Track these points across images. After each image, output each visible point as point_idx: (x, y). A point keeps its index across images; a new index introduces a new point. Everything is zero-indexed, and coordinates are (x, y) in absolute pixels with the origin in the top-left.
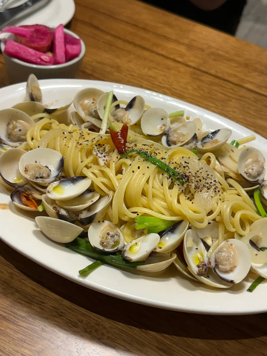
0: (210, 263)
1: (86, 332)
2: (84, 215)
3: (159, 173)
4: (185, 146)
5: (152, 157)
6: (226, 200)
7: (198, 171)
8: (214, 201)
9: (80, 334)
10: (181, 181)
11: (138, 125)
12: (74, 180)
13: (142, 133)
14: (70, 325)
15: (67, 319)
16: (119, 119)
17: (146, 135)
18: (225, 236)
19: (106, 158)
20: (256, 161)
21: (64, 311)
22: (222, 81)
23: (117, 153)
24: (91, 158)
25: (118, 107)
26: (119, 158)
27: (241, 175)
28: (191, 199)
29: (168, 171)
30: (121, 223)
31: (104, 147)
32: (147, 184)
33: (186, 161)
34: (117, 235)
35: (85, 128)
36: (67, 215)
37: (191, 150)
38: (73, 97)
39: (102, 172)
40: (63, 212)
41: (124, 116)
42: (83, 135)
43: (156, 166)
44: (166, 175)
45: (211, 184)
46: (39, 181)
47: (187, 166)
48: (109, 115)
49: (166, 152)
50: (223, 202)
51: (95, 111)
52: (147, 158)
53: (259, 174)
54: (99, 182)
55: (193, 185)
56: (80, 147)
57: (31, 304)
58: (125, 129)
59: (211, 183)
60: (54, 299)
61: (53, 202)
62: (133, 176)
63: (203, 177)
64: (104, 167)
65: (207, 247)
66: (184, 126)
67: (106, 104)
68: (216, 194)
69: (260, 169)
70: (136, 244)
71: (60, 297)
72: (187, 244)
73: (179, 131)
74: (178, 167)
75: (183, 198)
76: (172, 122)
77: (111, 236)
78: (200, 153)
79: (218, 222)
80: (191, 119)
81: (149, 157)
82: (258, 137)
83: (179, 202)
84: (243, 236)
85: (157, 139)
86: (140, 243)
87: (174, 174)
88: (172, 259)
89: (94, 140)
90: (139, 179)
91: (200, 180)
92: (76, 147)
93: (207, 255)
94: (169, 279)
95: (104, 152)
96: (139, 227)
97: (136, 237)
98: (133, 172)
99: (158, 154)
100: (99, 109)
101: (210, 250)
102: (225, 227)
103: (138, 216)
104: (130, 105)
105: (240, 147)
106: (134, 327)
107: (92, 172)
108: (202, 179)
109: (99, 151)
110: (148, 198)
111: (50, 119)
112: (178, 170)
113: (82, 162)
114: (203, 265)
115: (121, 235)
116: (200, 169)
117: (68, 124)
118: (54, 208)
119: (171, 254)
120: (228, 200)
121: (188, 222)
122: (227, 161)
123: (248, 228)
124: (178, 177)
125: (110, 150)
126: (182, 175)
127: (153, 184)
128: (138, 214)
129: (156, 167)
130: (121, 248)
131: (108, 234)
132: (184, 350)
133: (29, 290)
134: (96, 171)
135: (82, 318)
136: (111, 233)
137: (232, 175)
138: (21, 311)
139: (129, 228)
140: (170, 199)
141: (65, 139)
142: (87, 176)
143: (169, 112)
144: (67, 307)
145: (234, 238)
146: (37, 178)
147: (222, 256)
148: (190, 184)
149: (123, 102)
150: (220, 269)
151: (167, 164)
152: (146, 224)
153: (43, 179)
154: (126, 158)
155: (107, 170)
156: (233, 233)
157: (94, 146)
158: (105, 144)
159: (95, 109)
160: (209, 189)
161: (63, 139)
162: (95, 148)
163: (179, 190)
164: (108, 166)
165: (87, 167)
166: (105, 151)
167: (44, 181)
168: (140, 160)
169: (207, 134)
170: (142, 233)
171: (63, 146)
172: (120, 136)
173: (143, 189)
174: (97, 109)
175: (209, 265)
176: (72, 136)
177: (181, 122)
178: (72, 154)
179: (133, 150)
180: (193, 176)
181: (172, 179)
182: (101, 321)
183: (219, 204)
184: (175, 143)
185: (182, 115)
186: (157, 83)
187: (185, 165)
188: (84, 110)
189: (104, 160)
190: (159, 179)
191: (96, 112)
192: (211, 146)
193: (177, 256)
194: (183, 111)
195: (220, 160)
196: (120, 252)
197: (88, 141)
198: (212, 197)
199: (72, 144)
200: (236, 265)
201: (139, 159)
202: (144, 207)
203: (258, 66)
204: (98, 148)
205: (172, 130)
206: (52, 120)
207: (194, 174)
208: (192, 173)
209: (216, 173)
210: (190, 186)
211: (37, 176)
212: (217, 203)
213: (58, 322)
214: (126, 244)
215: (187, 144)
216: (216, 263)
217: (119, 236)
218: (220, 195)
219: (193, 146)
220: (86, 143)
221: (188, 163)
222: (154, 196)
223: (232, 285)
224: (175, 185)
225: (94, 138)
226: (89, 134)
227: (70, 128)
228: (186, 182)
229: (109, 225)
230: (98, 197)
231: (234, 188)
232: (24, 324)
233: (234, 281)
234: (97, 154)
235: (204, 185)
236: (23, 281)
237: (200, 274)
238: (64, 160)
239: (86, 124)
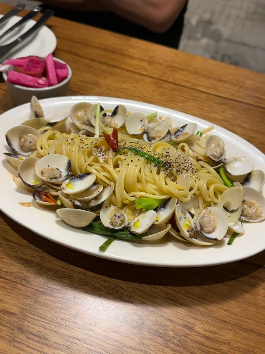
0: (196, 227)
1: (109, 294)
2: (93, 204)
3: (147, 163)
4: (163, 140)
5: (140, 151)
6: (201, 178)
7: (177, 158)
8: (192, 180)
9: (104, 296)
10: (165, 167)
11: (123, 128)
12: (81, 177)
13: (128, 134)
14: (95, 290)
15: (92, 286)
16: (108, 125)
17: (131, 135)
18: (204, 205)
19: (105, 156)
20: (218, 145)
21: (89, 280)
22: (180, 87)
23: (112, 151)
24: (92, 158)
25: (105, 115)
26: (114, 156)
27: (209, 157)
28: (174, 180)
29: (154, 160)
30: (124, 206)
31: (100, 147)
32: (140, 173)
33: (167, 152)
34: (122, 215)
35: (82, 134)
36: (81, 205)
37: (168, 142)
38: (68, 111)
39: (102, 167)
40: (77, 203)
41: (111, 122)
42: (82, 141)
43: (145, 158)
44: (153, 164)
45: (189, 167)
46: (54, 181)
47: (168, 155)
48: (99, 123)
49: (150, 146)
50: (199, 179)
51: (87, 120)
52: (137, 153)
53: (221, 155)
54: (102, 175)
55: (175, 170)
56: (82, 150)
57: (61, 278)
58: (115, 132)
59: (188, 166)
60: (79, 272)
61: (67, 196)
62: (128, 167)
63: (181, 162)
64: (104, 164)
65: (192, 216)
66: (159, 124)
67: (96, 113)
68: (193, 174)
69: (222, 151)
70: (138, 220)
71: (84, 270)
72: (178, 215)
73: (156, 129)
74: (161, 157)
75: (168, 180)
76: (149, 122)
77: (118, 217)
78: (176, 144)
79: (197, 195)
80: (163, 119)
81: (138, 151)
82: (215, 126)
83: (166, 184)
84: (217, 203)
85: (140, 137)
86: (141, 219)
87: (159, 163)
88: (167, 229)
89: (92, 143)
90: (134, 170)
91: (180, 165)
92: (79, 150)
93: (193, 221)
94: (167, 244)
95: (102, 152)
96: (138, 207)
97: (136, 215)
98: (128, 164)
99: (144, 149)
100: (91, 118)
101: (194, 217)
102: (203, 198)
103: (136, 198)
104: (115, 113)
105: (203, 136)
106: (144, 285)
107: (95, 169)
108: (181, 164)
109: (97, 152)
110: (142, 183)
111: (54, 131)
112: (162, 159)
113: (85, 162)
114: (191, 229)
115: (125, 215)
116: (178, 157)
117: (69, 133)
118: (70, 200)
119: (166, 225)
120: (203, 178)
121: (176, 198)
122: (196, 148)
123: (220, 197)
124: (163, 164)
125: (105, 150)
126: (165, 162)
127: (144, 172)
128: (136, 197)
129: (145, 159)
130: (127, 225)
131: (115, 216)
132: (186, 296)
133: (58, 268)
134: (98, 168)
135: (104, 284)
136: (118, 215)
137: (201, 158)
138: (55, 285)
139: (130, 209)
140: (159, 182)
141: (69, 145)
142: (91, 172)
143: (146, 115)
144: (91, 277)
145: (211, 206)
146: (52, 179)
147: (205, 221)
148: (172, 169)
149: (108, 111)
150: (205, 231)
151: (153, 155)
152: (144, 204)
153: (57, 179)
154: (121, 154)
155: (106, 166)
156: (210, 202)
157: (93, 148)
158: (101, 146)
159: (87, 119)
160: (187, 171)
161: (68, 145)
162: (94, 149)
163: (165, 175)
164: (107, 162)
165: (90, 165)
166: (102, 151)
167: (58, 181)
168: (131, 155)
169: (178, 129)
170: (141, 211)
171: (68, 151)
172: (113, 138)
173: (138, 178)
174: (89, 119)
175: (196, 229)
176: (74, 142)
177: (156, 122)
178: (76, 156)
179: (124, 148)
180: (174, 162)
181: (158, 167)
182: (119, 284)
183: (197, 181)
184: (154, 139)
185: (156, 116)
186: (130, 94)
187: (166, 154)
188: (78, 120)
189: (103, 158)
190: (148, 168)
191: (88, 121)
192: (183, 137)
193: (171, 226)
194: (156, 113)
195: (191, 148)
196: (127, 229)
197: (87, 144)
198: (191, 177)
199: (75, 148)
200: (216, 226)
201: (131, 154)
202: (140, 191)
203: (204, 72)
204: (96, 149)
205: (150, 128)
206: (56, 131)
207: (174, 161)
208: (172, 160)
209: (190, 158)
210: (172, 171)
211: (52, 177)
212: (195, 181)
213: (85, 289)
214: (130, 222)
215: (164, 138)
216: (201, 227)
217: (124, 216)
218: (196, 175)
219: (169, 140)
220: (87, 146)
221: (169, 153)
222: (147, 181)
223: (215, 241)
224: (161, 171)
225: (93, 142)
226: (87, 139)
227: (72, 136)
228: (169, 167)
229: (115, 209)
230: (102, 188)
231: (205, 168)
232: (59, 295)
233: (217, 239)
234: (97, 154)
235: (183, 168)
236: (52, 261)
237: (191, 237)
238: (71, 162)
239: (82, 132)
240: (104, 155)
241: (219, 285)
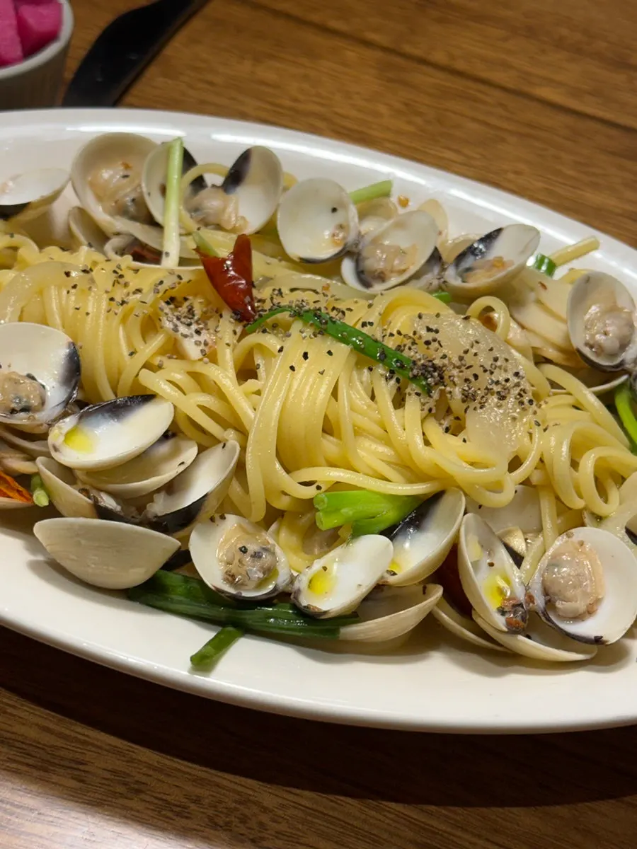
0: (530, 598)
1: (215, 825)
2: (160, 507)
3: (359, 365)
4: (414, 282)
5: (334, 322)
6: (551, 424)
7: (466, 352)
8: (520, 431)
9: (200, 833)
10: (424, 383)
11: (269, 232)
12: (117, 410)
13: (283, 256)
14: (170, 814)
15: (156, 798)
16: (211, 219)
17: (298, 260)
18: (559, 521)
19: (205, 336)
20: (612, 310)
21: (144, 779)
22: (470, 84)
23: (232, 320)
24: (157, 341)
25: (199, 183)
26: (239, 334)
27: (578, 351)
28: (456, 428)
29: (384, 357)
30: (273, 516)
31: (187, 304)
32: (333, 399)
33: (431, 327)
34: (266, 550)
35: (116, 253)
36: (119, 508)
37: (431, 292)
38: (67, 163)
39: (195, 376)
40: (108, 502)
41: (224, 210)
42: (121, 276)
43: (350, 346)
44: (381, 370)
45: (508, 384)
46: (21, 420)
47: (435, 340)
48: (180, 211)
49: (370, 306)
50: (545, 430)
51: (133, 200)
52: (323, 326)
53: (624, 346)
54: (194, 404)
55: (457, 392)
56: (120, 310)
57: (46, 770)
58: (243, 249)
59: (507, 380)
60: (108, 748)
61: (68, 474)
62: (293, 378)
63: (481, 366)
64: (201, 362)
65: (518, 559)
66: (400, 225)
67: (166, 177)
68: (524, 409)
69: (626, 331)
70: (325, 568)
71: (126, 743)
72: (470, 552)
73: (386, 243)
74: (410, 345)
75: (435, 431)
76: (363, 216)
77: (252, 556)
78: (460, 300)
79: (535, 487)
80: (412, 206)
81: (326, 323)
82: (603, 238)
83: (427, 443)
84: (606, 517)
85: (328, 268)
86: (335, 567)
87: (402, 367)
88: (429, 600)
89: (160, 287)
90: (312, 387)
91: (476, 377)
92: (109, 311)
93: (520, 578)
94: (426, 654)
95: (193, 321)
96: (327, 522)
97: (316, 551)
98: (292, 368)
99: (347, 312)
100: (149, 194)
101: (523, 564)
102: (558, 498)
103: (319, 491)
104: (235, 177)
105: (560, 273)
106: (342, 798)
107: (170, 382)
108: (479, 371)
109: (178, 319)
110: (339, 438)
111: (12, 236)
112: (412, 353)
113: (131, 354)
114: (514, 606)
115: (278, 550)
116: (472, 347)
117: (68, 245)
118: (85, 491)
119: (425, 588)
120: (556, 425)
121: (462, 493)
122: (533, 316)
123: (614, 494)
124: (415, 372)
125: (205, 313)
126: (423, 365)
127: (350, 399)
128: (319, 488)
129: (351, 350)
130: (287, 585)
131: (244, 550)
132: (488, 840)
133: (33, 733)
134: (178, 377)
135: (199, 791)
136: (252, 548)
137: (551, 353)
138: (22, 793)
139: (292, 529)
140: (402, 436)
141: (73, 291)
142: (157, 392)
143: (351, 188)
144: (150, 766)
145: (583, 525)
146: (13, 411)
147: (563, 578)
148: (448, 389)
149: (213, 169)
150: (561, 614)
151: (379, 336)
152: (348, 512)
153: (31, 414)
154: (264, 331)
155: (212, 372)
156: (580, 512)
157: (163, 304)
158: (190, 298)
159: (133, 196)
160: (502, 398)
161: (68, 292)
162: (167, 309)
163: (422, 410)
164: (211, 356)
165: (147, 366)
166: (194, 315)
167: (34, 419)
168: (304, 335)
169: (468, 245)
170: (333, 539)
171: (71, 311)
172: (233, 270)
173: (326, 417)
174: (141, 193)
175: (531, 605)
176: (92, 281)
177: (388, 217)
178: (100, 334)
179: (277, 308)
180: (455, 367)
181: (398, 381)
182: (251, 793)
183: (536, 436)
184: (381, 277)
185: (387, 195)
186: (288, 103)
187: (430, 336)
188: (100, 199)
189: (198, 343)
190: (362, 383)
191: (140, 203)
192: (490, 277)
193: (444, 591)
194: (388, 183)
195: (516, 316)
196: (285, 597)
197: (139, 291)
198: (514, 419)
199: (95, 304)
200: (600, 597)
201: (302, 332)
202: (332, 465)
203: (564, 31)
204: (171, 309)
205: (368, 239)
206: (19, 239)
207: (455, 360)
208: (450, 359)
209: (513, 351)
210: (449, 396)
211: (13, 405)
212: (531, 434)
213: (132, 809)
214: (295, 574)
215: (417, 276)
216: (548, 598)
217: (273, 554)
218: (535, 413)
219: (436, 282)
220: (138, 296)
221: (437, 331)
222: (358, 432)
223: (595, 648)
224: (410, 394)
225: (161, 282)
226: (136, 271)
227: (82, 259)
228: (436, 384)
229: (240, 526)
230: (194, 450)
231: (565, 389)
232: (39, 828)
233: (604, 639)
234: (176, 326)
235: (487, 388)
236: (10, 710)
237: (513, 630)
238: (80, 352)
239: (115, 242)
240: (204, 332)
241: (605, 806)
